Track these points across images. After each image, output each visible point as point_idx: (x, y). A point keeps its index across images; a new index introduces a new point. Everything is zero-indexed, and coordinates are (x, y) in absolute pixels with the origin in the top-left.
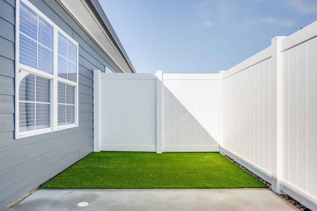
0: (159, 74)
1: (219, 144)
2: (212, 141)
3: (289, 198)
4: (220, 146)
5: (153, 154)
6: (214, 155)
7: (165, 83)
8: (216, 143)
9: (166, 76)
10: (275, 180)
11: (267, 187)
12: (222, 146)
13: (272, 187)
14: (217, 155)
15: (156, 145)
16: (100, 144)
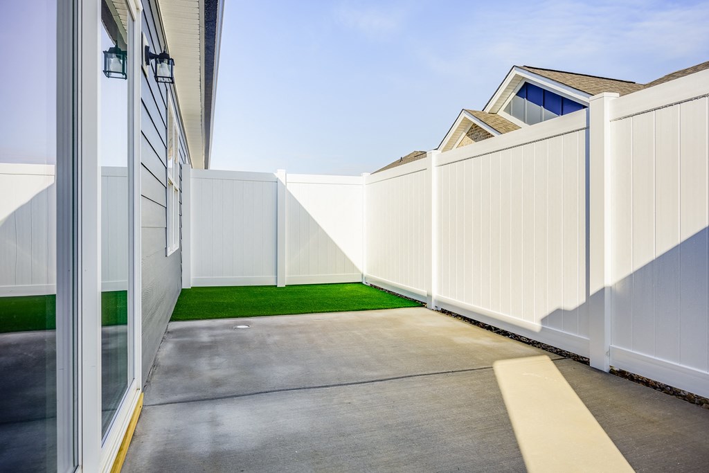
0: (280, 175)
1: (362, 271)
2: (353, 267)
3: (443, 311)
4: (362, 275)
5: (274, 288)
6: (356, 286)
7: (290, 188)
8: (358, 271)
9: (291, 177)
10: (429, 296)
11: (424, 306)
12: (365, 274)
13: (427, 305)
14: (360, 286)
15: (277, 275)
16: (192, 277)
